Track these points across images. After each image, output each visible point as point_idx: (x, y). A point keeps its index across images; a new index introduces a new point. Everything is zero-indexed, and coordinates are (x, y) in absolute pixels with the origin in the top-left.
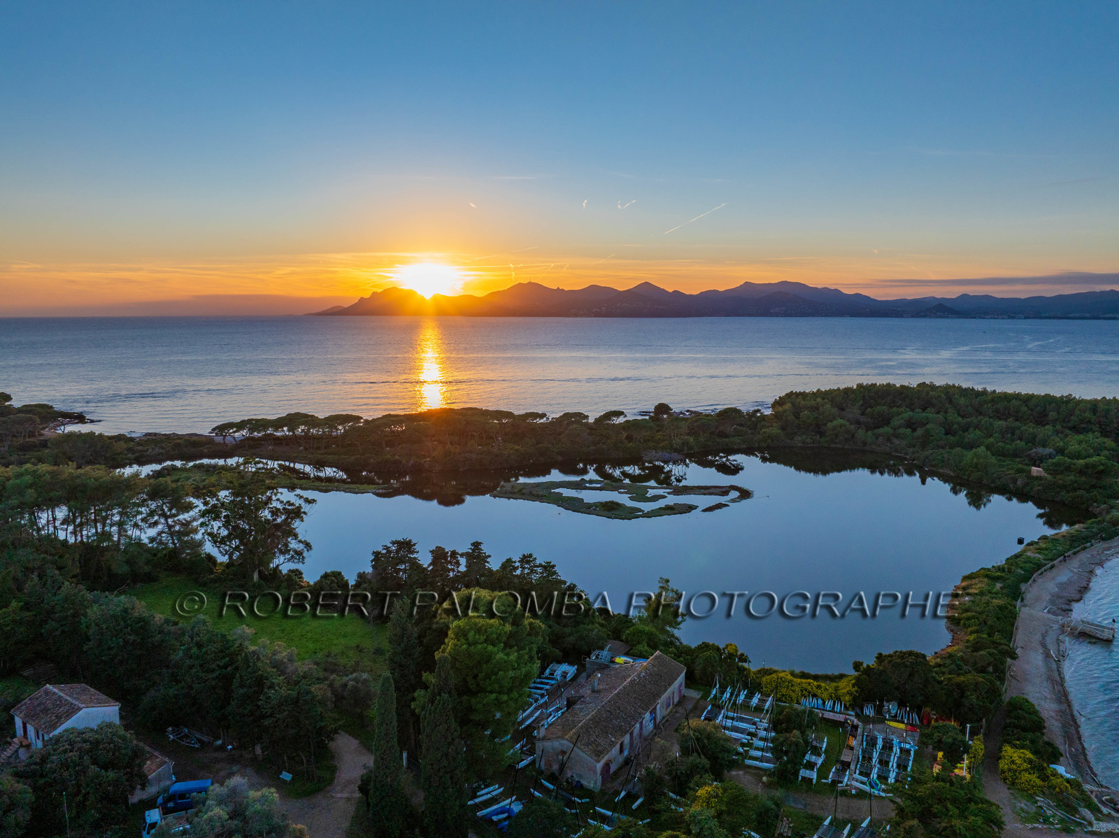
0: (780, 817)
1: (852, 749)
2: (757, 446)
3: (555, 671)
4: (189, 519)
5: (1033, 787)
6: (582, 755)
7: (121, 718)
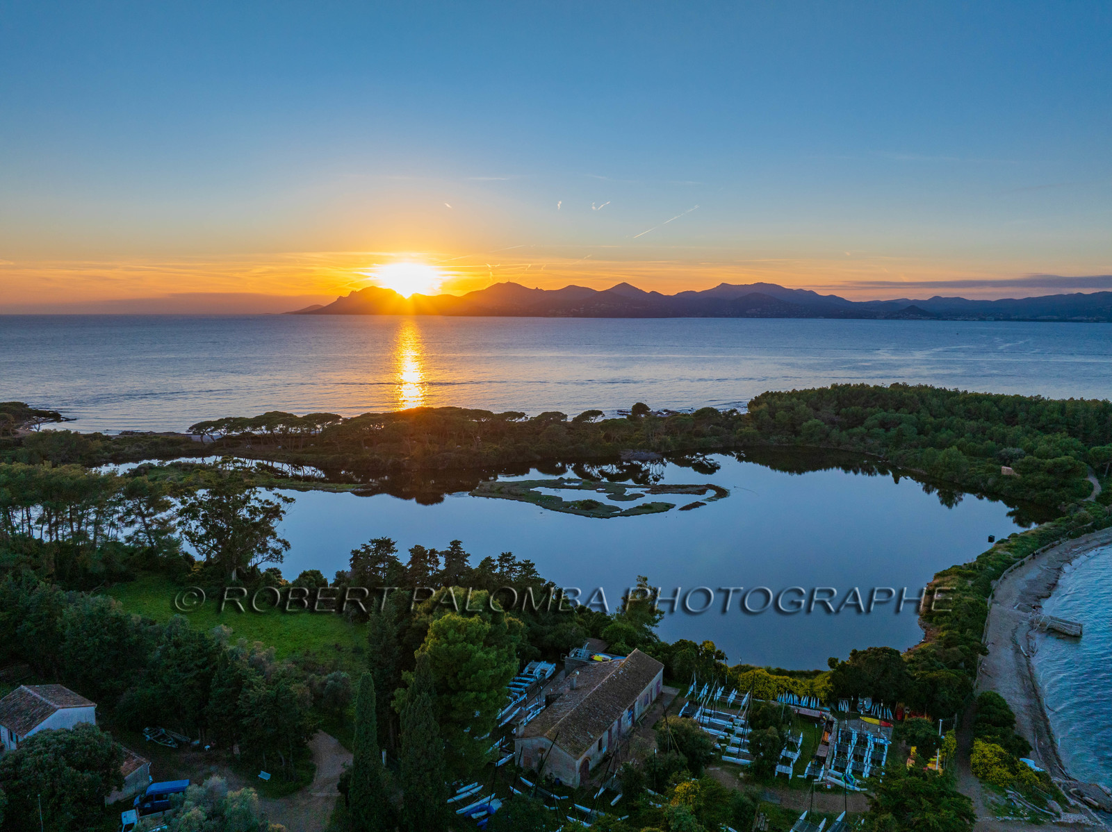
0: (757, 812)
1: (827, 744)
2: (733, 445)
3: (534, 669)
4: (166, 518)
5: (1004, 780)
6: (562, 752)
7: (98, 718)
